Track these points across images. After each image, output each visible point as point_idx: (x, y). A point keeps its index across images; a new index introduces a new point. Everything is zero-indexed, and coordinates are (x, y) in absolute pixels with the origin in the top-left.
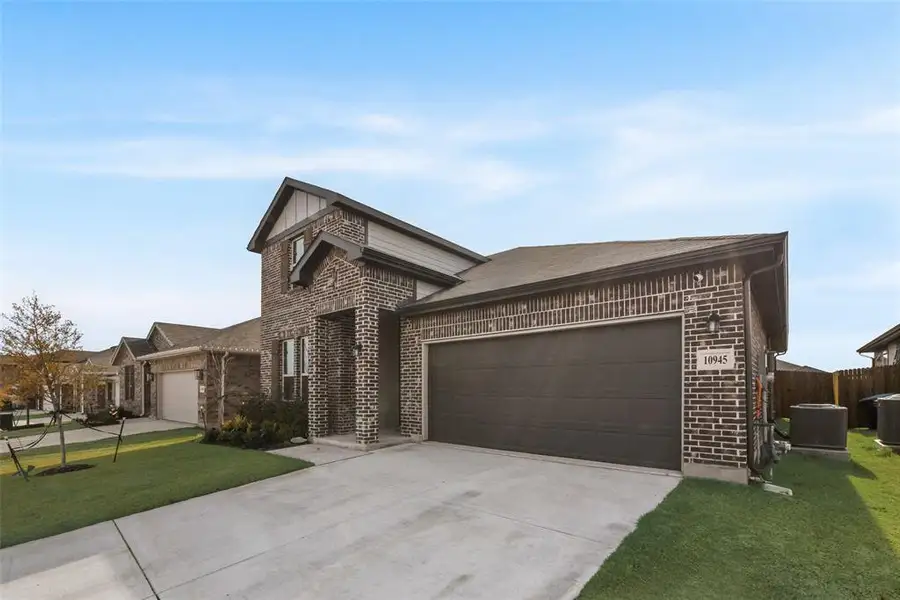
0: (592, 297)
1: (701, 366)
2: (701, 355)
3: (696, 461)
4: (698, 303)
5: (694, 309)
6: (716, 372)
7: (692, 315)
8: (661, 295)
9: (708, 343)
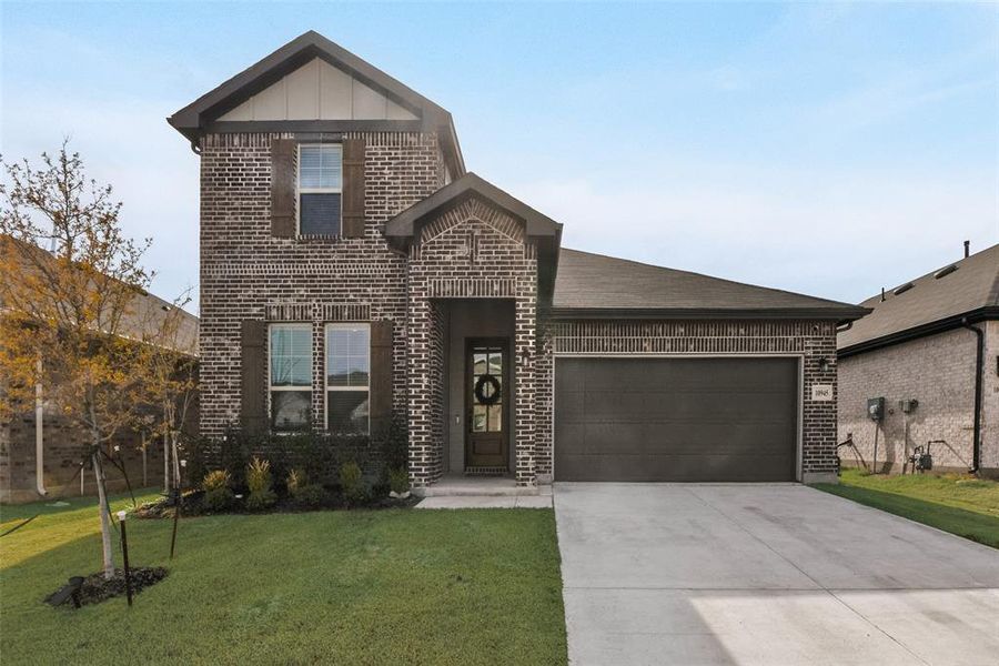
0: (742, 331)
1: (814, 398)
2: (815, 388)
3: (812, 471)
4: (814, 348)
5: (810, 353)
6: (822, 402)
7: (809, 357)
8: (791, 338)
9: (818, 380)
